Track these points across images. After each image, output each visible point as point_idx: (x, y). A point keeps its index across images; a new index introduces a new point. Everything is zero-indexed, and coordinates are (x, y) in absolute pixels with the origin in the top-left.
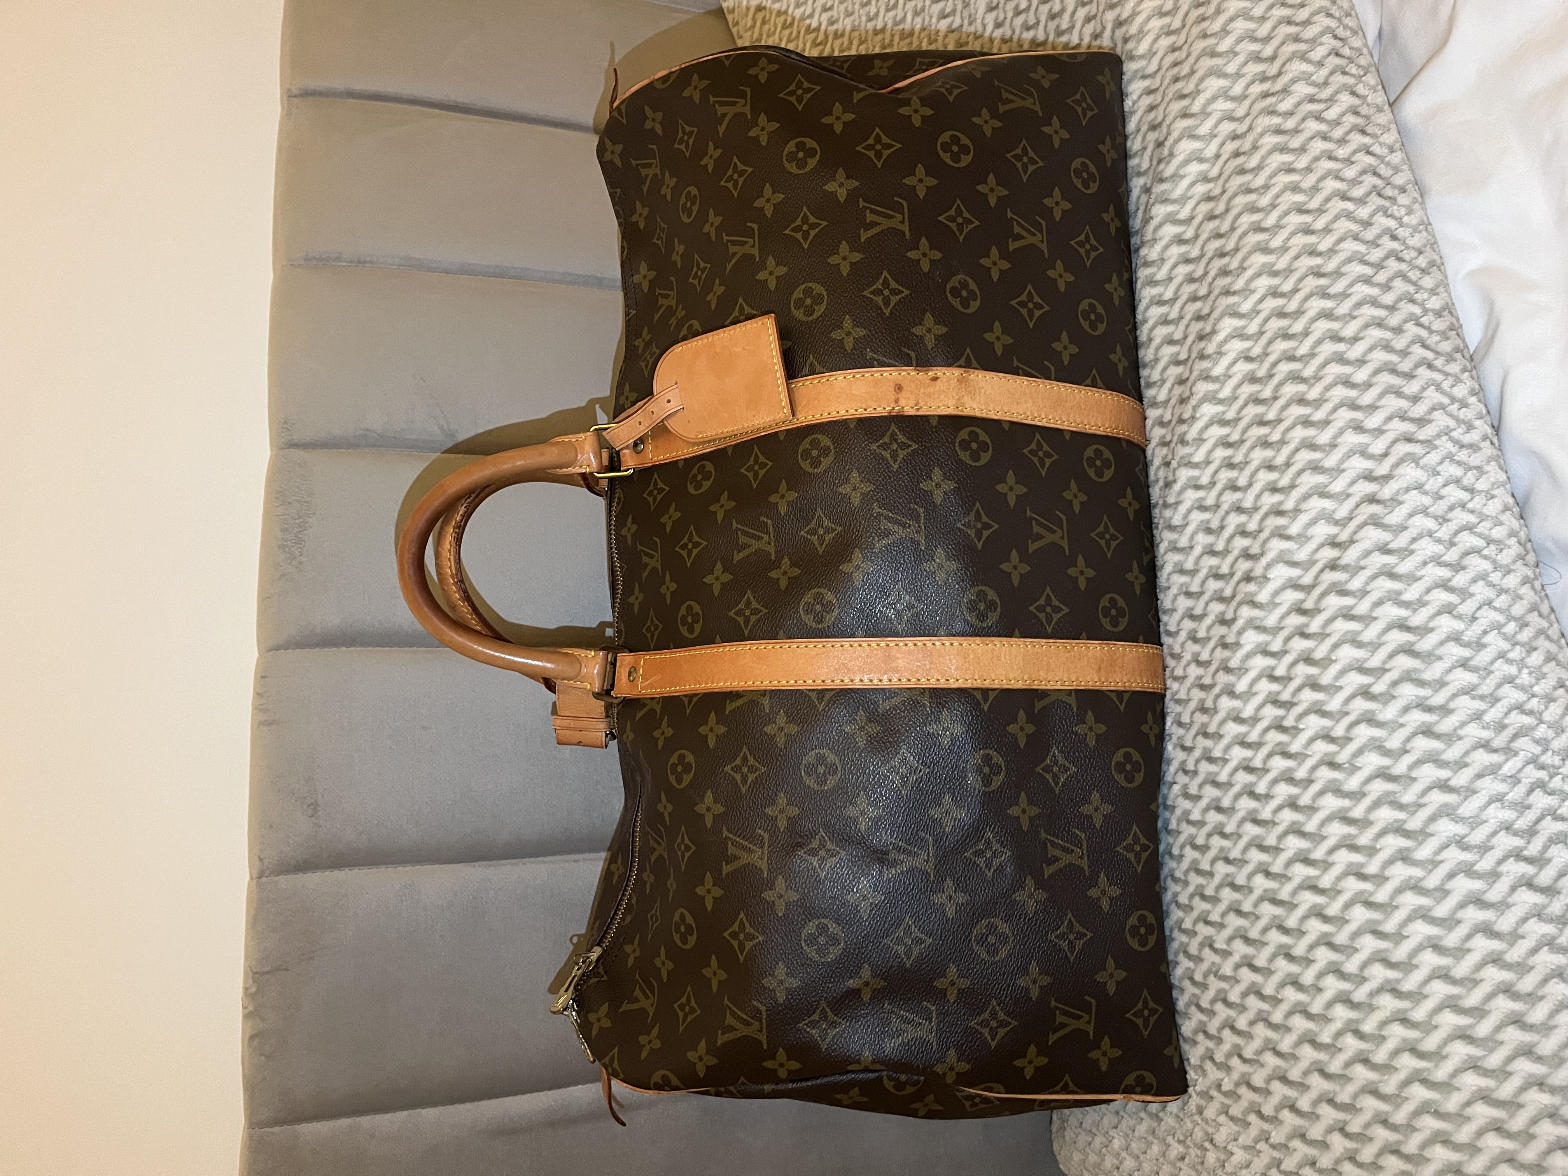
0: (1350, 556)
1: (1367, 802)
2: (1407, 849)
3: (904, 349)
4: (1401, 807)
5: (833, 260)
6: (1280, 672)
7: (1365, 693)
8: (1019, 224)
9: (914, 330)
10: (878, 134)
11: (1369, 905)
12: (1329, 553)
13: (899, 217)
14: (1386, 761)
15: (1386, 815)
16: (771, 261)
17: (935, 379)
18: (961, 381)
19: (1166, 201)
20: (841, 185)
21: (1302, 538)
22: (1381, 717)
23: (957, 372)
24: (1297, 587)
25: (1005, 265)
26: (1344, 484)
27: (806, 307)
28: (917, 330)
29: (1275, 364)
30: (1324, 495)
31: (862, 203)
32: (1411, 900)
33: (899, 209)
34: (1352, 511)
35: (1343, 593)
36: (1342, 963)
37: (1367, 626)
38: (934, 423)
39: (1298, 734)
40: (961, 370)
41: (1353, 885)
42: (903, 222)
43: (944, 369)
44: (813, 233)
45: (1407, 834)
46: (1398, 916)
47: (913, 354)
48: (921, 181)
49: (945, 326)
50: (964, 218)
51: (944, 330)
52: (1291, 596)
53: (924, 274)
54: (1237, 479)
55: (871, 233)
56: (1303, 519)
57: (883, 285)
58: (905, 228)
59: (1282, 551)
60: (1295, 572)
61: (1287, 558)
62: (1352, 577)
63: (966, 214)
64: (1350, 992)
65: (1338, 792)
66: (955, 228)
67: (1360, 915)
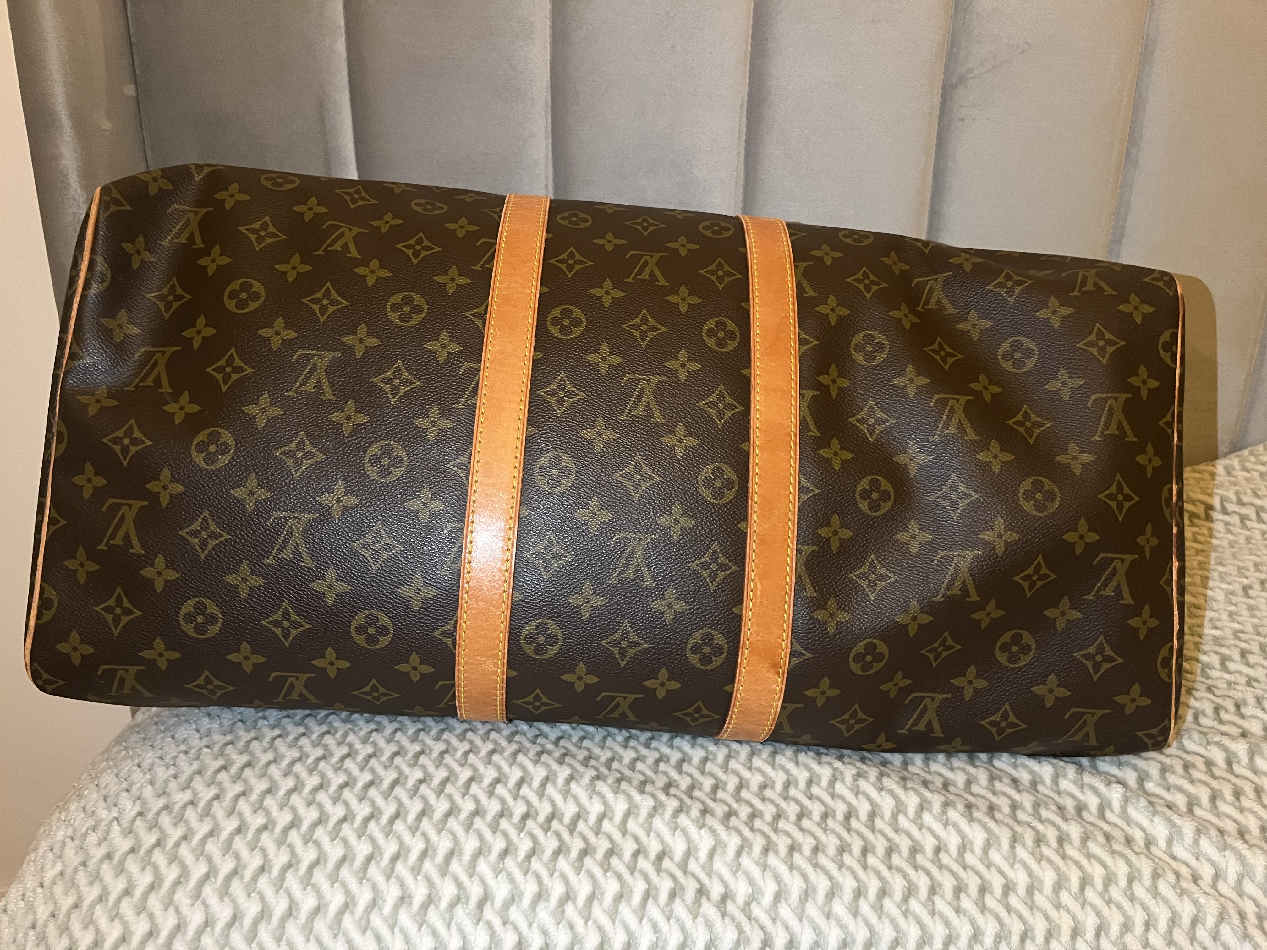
0: (708, 909)
1: (463, 877)
2: (410, 904)
4: (452, 906)
6: (607, 825)
7: (568, 897)
11: (369, 859)
12: (716, 890)
14: (498, 903)
15: (448, 891)
21: (736, 868)
22: (541, 906)
24: (688, 854)
26: (786, 918)
29: (928, 873)
30: (778, 897)
32: (364, 897)
34: (756, 920)
35: (673, 895)
36: (325, 827)
37: (634, 911)
39: (544, 829)
41: (390, 849)
45: (425, 906)
46: (353, 884)
52: (679, 847)
54: (810, 819)
56: (756, 872)
59: (726, 846)
60: (703, 854)
61: (719, 850)
62: (687, 906)
64: (299, 830)
65: (479, 853)
67: (363, 849)
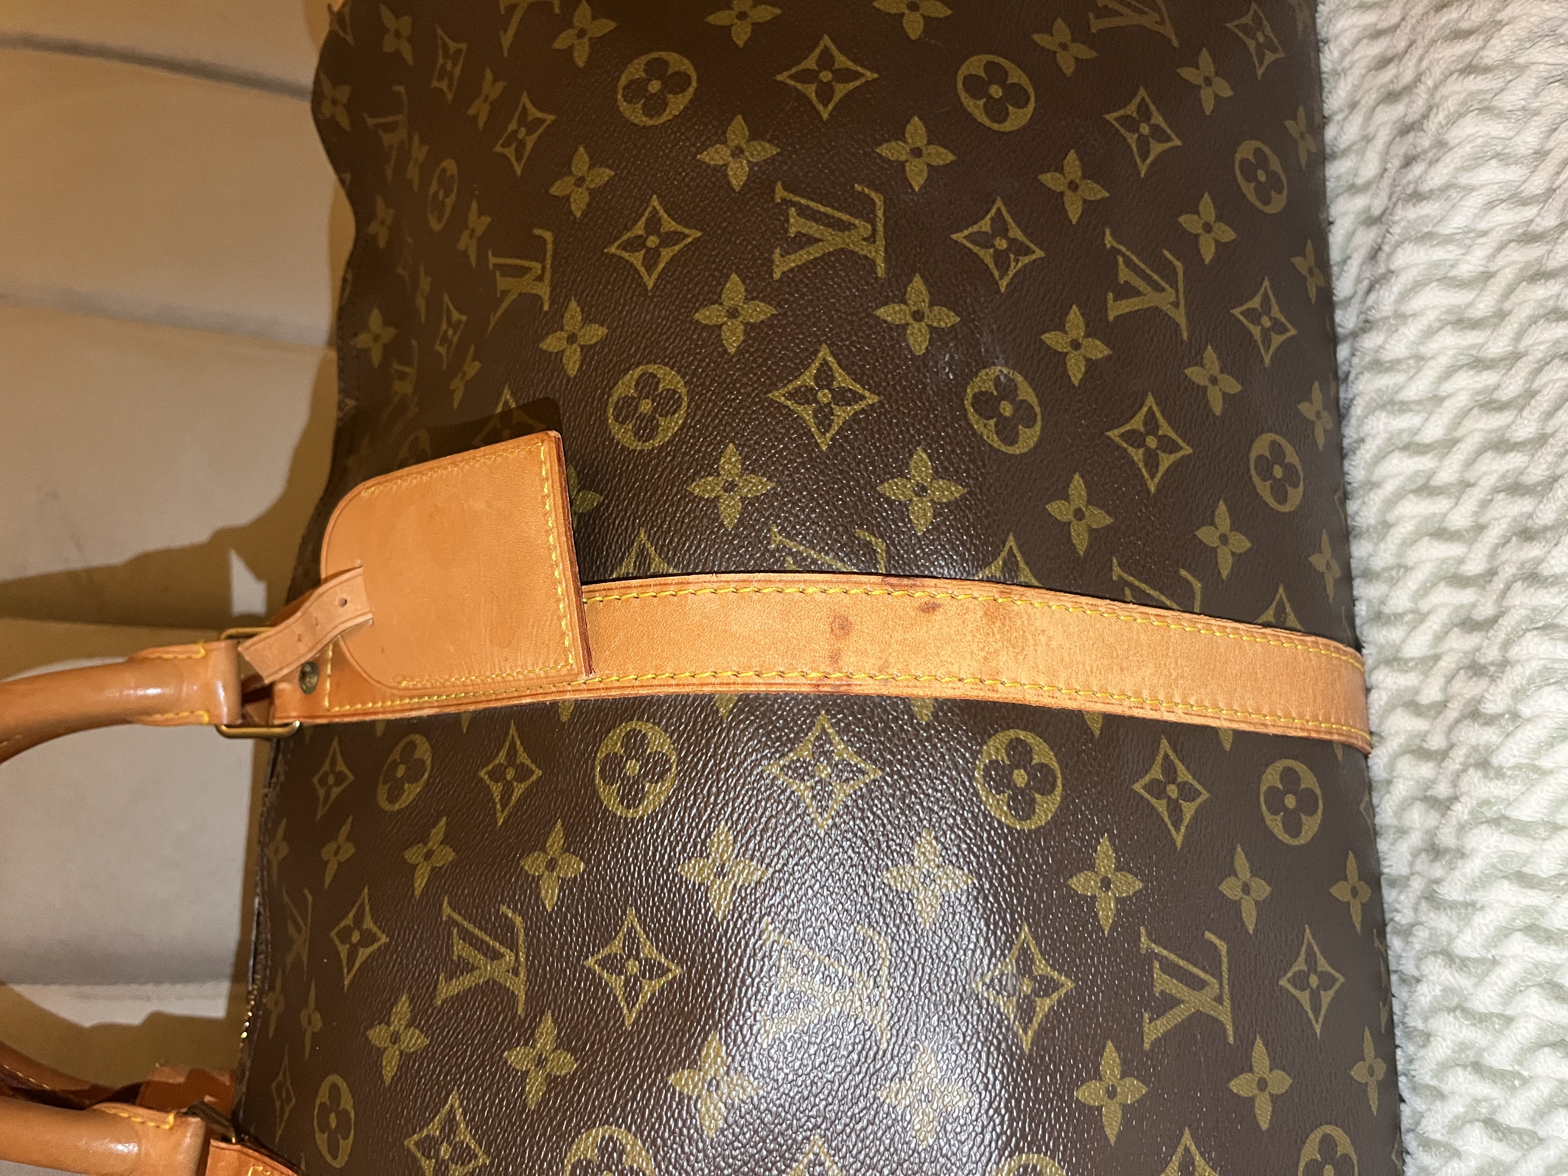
3: (859, 532)
5: (707, 315)
8: (1128, 262)
9: (885, 488)
10: (826, 50)
13: (863, 228)
16: (574, 311)
17: (930, 608)
18: (991, 614)
19: (1427, 238)
20: (738, 152)
23: (983, 593)
25: (1098, 350)
27: (642, 417)
28: (893, 489)
31: (780, 193)
33: (866, 211)
38: (925, 715)
40: (994, 590)
42: (871, 239)
43: (952, 587)
44: (667, 254)
47: (880, 547)
48: (917, 152)
49: (959, 481)
50: (1012, 241)
51: (956, 491)
53: (915, 358)
55: (795, 260)
57: (817, 378)
58: (877, 254)
63: (1016, 233)
66: (989, 261)
